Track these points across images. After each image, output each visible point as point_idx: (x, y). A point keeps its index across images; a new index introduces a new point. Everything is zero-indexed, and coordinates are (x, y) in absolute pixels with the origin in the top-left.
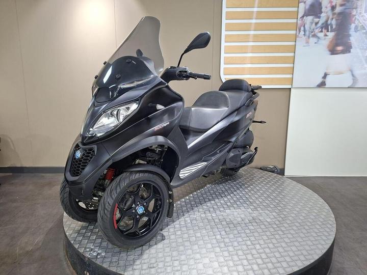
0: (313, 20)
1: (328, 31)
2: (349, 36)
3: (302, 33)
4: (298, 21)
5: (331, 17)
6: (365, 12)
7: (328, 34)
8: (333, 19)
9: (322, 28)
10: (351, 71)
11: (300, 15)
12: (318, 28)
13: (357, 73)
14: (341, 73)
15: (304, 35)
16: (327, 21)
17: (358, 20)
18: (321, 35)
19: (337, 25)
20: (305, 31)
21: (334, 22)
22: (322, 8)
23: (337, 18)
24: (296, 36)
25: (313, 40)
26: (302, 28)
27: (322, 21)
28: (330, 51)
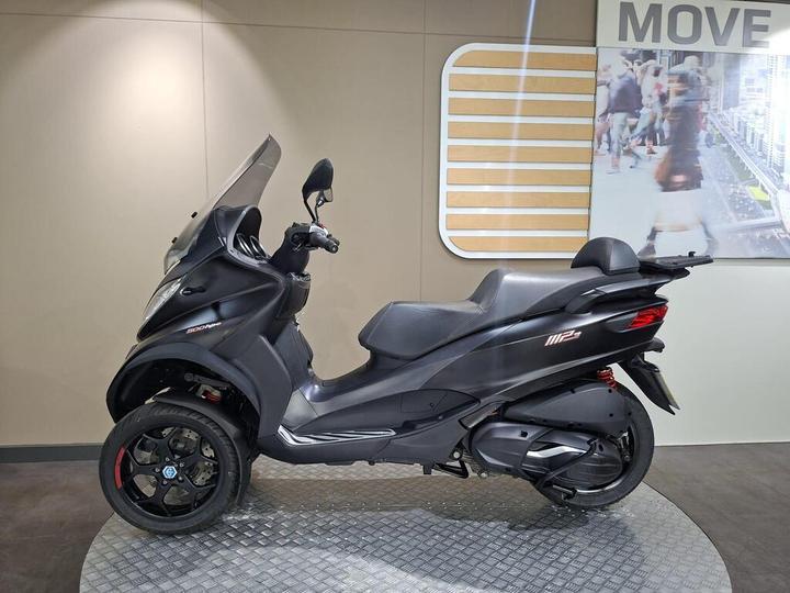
0: (625, 120)
1: (655, 144)
2: (697, 154)
3: (605, 146)
4: (597, 123)
5: (660, 116)
6: (724, 109)
7: (655, 148)
8: (663, 120)
9: (643, 137)
10: (704, 225)
11: (600, 109)
12: (636, 136)
13: (714, 228)
14: (684, 229)
15: (609, 150)
16: (652, 124)
18: (642, 151)
19: (671, 132)
20: (609, 142)
21: (666, 126)
22: (641, 97)
23: (672, 118)
25: (626, 161)
26: (605, 137)
27: (643, 123)
28: (661, 183)
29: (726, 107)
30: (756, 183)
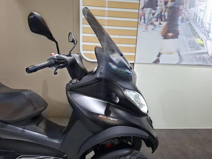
0: (151, 11)
1: (162, 21)
2: (178, 25)
3: (142, 21)
4: (140, 11)
5: (164, 10)
6: (189, 8)
7: (162, 23)
9: (157, 18)
10: (178, 52)
11: (141, 7)
12: (155, 18)
14: (171, 53)
15: (144, 22)
16: (161, 13)
17: (184, 14)
18: (157, 23)
19: (168, 16)
20: (144, 19)
22: (157, 2)
23: (168, 11)
24: (138, 23)
25: (150, 27)
26: (143, 17)
27: (157, 13)
28: (163, 36)
29: (190, 7)
30: (199, 37)
